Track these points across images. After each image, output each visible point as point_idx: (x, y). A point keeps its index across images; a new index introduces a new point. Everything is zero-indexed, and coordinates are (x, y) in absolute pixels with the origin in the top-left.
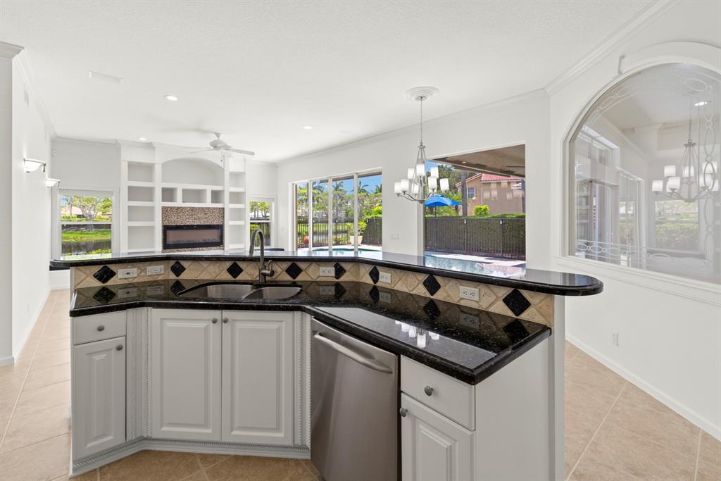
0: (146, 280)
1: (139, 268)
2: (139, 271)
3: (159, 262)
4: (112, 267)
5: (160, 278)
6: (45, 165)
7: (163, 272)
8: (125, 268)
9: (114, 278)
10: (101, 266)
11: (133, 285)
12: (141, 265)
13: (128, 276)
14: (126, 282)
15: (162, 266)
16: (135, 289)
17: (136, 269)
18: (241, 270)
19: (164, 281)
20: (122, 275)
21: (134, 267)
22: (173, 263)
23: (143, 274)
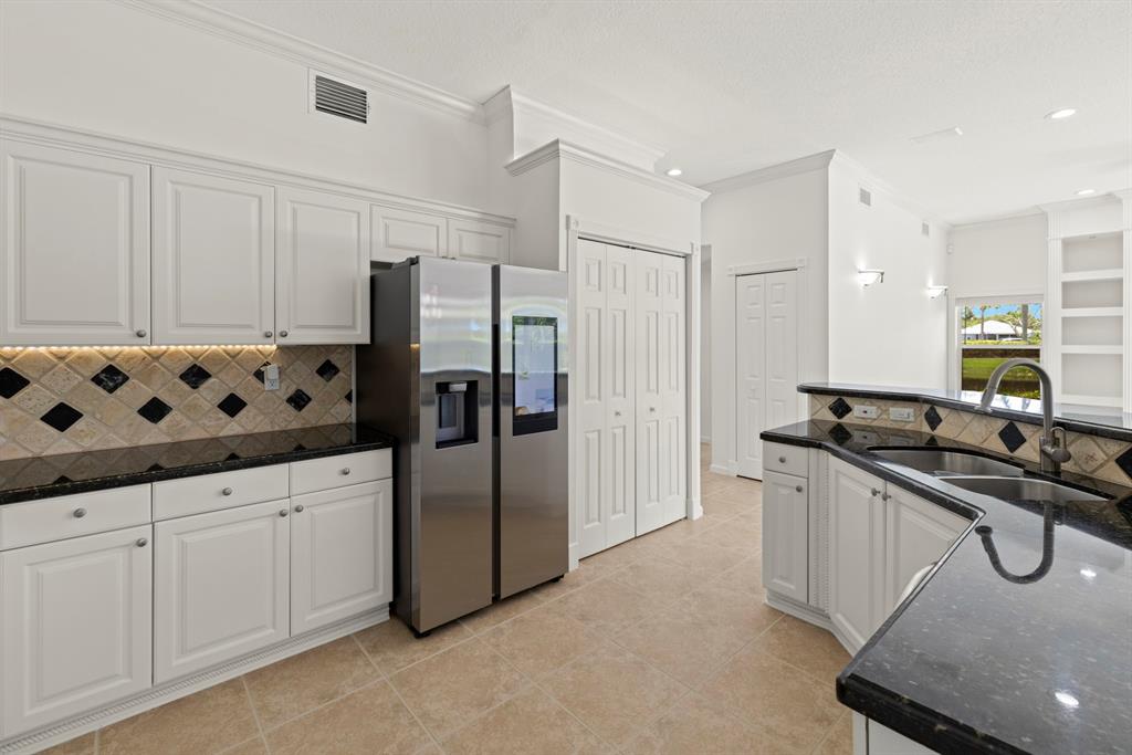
0: (889, 426)
1: (879, 407)
2: (880, 412)
3: (907, 403)
4: (848, 401)
5: (908, 427)
6: (882, 274)
7: (912, 419)
8: (863, 404)
9: (849, 415)
10: (837, 397)
11: (873, 430)
12: (881, 403)
13: (864, 415)
14: (863, 422)
15: (911, 411)
16: (875, 435)
17: (875, 408)
18: (1023, 440)
19: (914, 432)
20: (859, 413)
21: (872, 405)
22: (926, 407)
23: (885, 416)
